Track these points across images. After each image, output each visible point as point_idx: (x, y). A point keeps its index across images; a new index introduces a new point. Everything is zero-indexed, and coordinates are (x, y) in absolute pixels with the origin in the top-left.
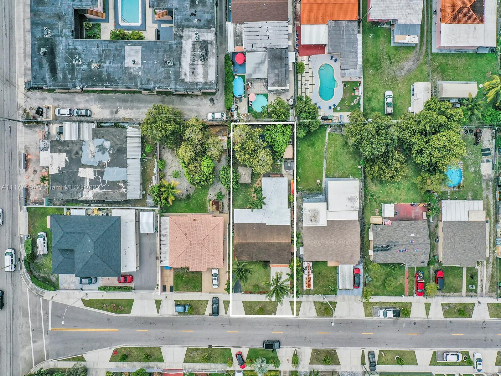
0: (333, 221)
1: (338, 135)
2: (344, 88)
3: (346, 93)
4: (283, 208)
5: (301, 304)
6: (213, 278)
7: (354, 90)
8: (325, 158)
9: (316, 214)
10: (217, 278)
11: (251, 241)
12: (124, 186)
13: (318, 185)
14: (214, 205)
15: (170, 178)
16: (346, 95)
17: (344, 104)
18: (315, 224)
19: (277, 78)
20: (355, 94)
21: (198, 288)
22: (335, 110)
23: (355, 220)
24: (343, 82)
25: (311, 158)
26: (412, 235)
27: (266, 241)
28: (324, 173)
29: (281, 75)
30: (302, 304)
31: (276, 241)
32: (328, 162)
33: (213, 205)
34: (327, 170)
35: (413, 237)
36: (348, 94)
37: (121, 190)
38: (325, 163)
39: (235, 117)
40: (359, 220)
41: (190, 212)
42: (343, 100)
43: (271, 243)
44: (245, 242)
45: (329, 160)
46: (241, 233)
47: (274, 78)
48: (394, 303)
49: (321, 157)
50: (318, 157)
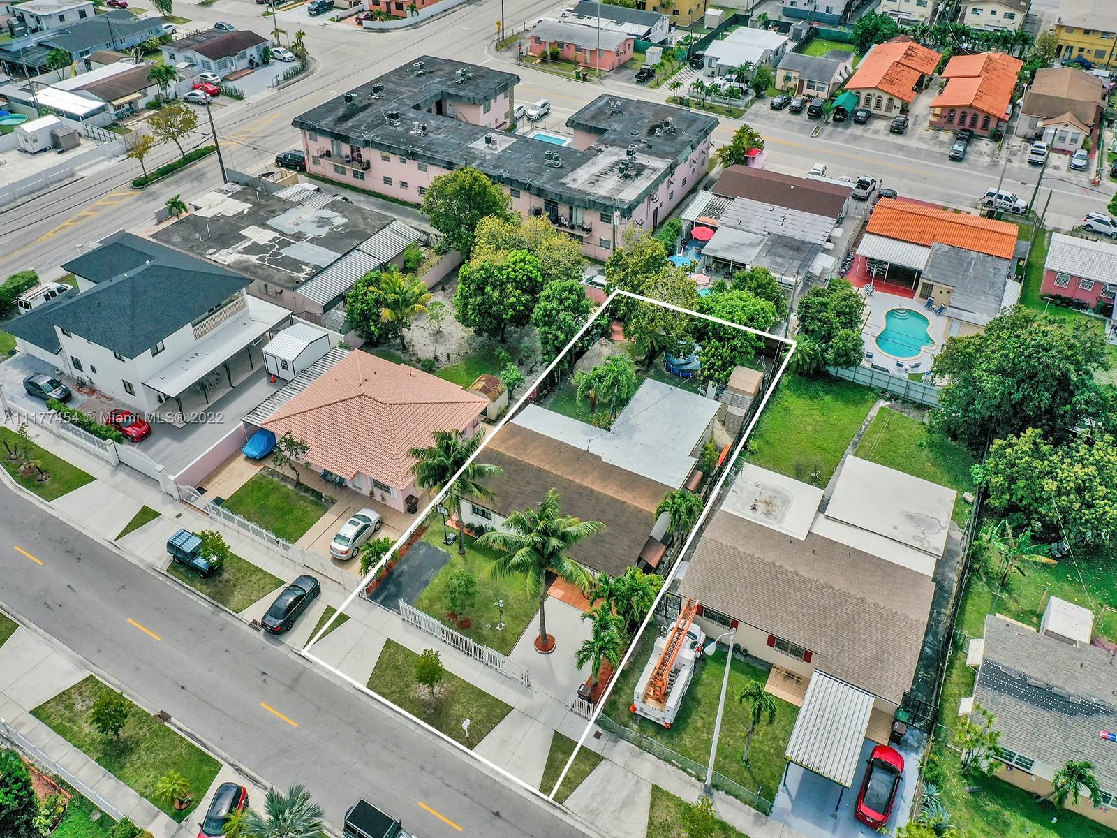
5: (594, 766)
18: (765, 521)
30: (602, 768)
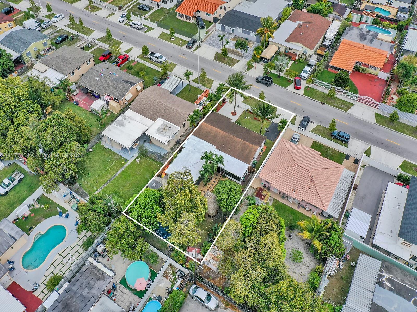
0: (151, 119)
1: (84, 188)
2: (33, 227)
3: (38, 220)
4: (189, 151)
6: (296, 140)
7: (27, 218)
8: (114, 176)
9: (161, 130)
10: (293, 139)
11: (240, 140)
12: (384, 279)
13: (140, 159)
14: (263, 196)
15: (307, 263)
16: (39, 219)
17: (51, 211)
18: (168, 124)
19: (92, 283)
20: (30, 214)
21: (317, 145)
22: (64, 211)
23: (132, 109)
24: (29, 234)
25: (128, 184)
26: (98, 79)
27: (225, 133)
28: (126, 165)
29: (84, 284)
31: (215, 129)
32: (115, 172)
33: (265, 196)
34: (122, 166)
35: (98, 77)
36: (36, 218)
37: (389, 276)
38: (119, 173)
39: (179, 281)
40: (129, 107)
41: (296, 212)
42: (47, 217)
43: (220, 129)
44: (246, 143)
45: (112, 173)
46: (247, 152)
47: (96, 285)
48: (149, 62)
49: (118, 179)
50: (120, 182)
